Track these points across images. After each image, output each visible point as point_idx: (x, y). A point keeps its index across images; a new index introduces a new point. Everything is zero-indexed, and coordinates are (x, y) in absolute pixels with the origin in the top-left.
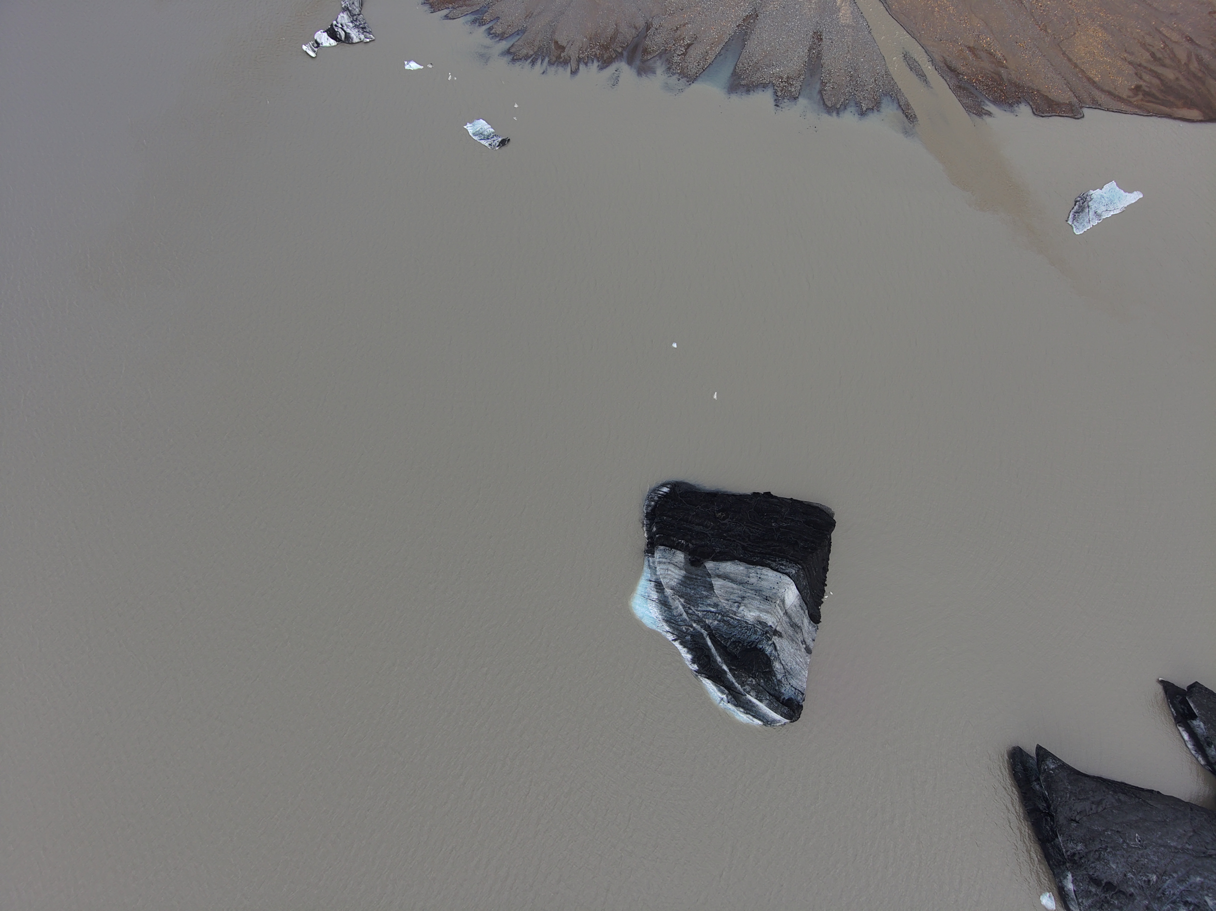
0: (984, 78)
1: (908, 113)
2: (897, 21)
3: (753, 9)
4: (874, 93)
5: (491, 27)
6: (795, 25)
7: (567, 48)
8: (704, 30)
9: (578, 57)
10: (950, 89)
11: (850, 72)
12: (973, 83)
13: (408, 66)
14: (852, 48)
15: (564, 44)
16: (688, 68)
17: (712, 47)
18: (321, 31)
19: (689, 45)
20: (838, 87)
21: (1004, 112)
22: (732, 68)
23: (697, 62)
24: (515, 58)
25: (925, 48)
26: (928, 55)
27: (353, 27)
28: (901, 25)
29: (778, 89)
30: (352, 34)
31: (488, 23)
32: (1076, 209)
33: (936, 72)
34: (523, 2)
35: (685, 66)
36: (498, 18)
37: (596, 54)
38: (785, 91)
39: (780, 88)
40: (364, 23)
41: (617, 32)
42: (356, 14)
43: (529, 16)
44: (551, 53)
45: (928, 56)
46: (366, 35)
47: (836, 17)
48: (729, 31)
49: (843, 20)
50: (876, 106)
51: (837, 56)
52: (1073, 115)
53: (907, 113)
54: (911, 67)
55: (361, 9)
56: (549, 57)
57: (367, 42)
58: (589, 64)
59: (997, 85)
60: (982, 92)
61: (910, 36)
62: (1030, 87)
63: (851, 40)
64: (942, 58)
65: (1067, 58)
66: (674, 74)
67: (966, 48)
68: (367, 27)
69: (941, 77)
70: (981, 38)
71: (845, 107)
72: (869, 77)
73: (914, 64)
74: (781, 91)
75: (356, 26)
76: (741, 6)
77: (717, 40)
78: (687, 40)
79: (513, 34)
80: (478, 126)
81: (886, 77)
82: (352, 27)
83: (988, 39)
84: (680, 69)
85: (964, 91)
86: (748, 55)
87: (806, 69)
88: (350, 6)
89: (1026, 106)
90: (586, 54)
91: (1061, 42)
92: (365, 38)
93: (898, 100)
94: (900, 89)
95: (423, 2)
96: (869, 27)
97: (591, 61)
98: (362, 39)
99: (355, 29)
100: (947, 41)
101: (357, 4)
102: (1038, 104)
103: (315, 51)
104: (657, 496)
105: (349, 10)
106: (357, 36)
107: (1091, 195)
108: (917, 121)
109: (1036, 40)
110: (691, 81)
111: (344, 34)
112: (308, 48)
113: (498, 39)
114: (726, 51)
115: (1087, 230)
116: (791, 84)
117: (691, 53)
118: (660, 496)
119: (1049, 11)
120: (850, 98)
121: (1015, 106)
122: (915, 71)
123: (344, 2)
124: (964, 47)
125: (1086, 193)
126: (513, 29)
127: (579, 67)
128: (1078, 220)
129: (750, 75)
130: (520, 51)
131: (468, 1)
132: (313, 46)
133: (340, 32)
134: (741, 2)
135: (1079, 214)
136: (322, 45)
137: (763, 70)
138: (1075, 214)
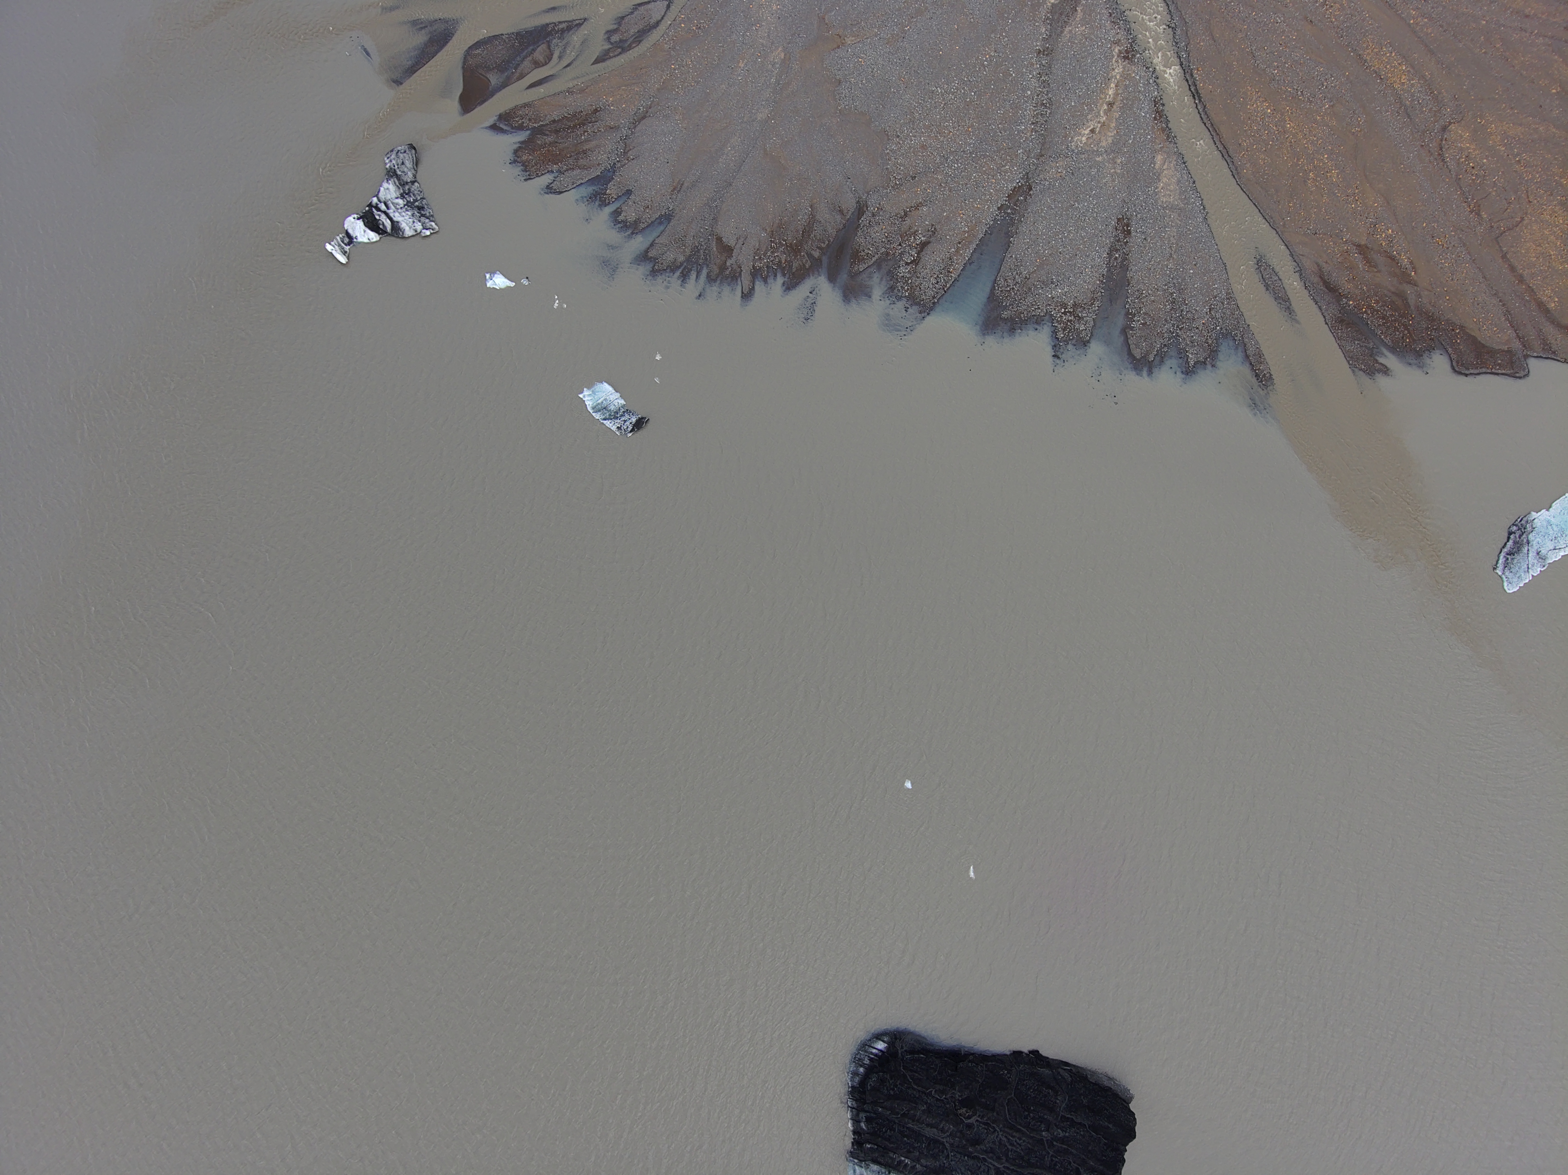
0: (1380, 304)
1: (1259, 369)
2: (1248, 196)
3: (1024, 176)
4: (1208, 333)
5: (619, 208)
6: (1089, 207)
7: (735, 250)
8: (947, 217)
9: (753, 266)
10: (1326, 323)
11: (1172, 294)
12: (1363, 313)
13: (491, 281)
14: (1176, 250)
15: (732, 243)
16: (920, 288)
17: (957, 251)
18: (354, 215)
19: (924, 245)
20: (1152, 323)
21: (1409, 366)
22: (989, 285)
23: (936, 276)
24: (656, 267)
25: (1290, 248)
26: (1295, 261)
27: (405, 205)
28: (1254, 204)
29: (1059, 326)
30: (402, 222)
31: (613, 202)
32: (1509, 546)
33: (1306, 292)
34: (668, 163)
35: (917, 284)
37: (780, 262)
38: (1070, 330)
39: (1062, 325)
40: (421, 199)
41: (813, 219)
42: (409, 181)
43: (677, 188)
44: (712, 259)
45: (1294, 263)
46: (424, 223)
47: (1154, 191)
48: (986, 219)
49: (1164, 196)
50: (1210, 358)
51: (1152, 265)
52: (1512, 371)
53: (1257, 370)
54: (1267, 283)
55: (416, 171)
56: (708, 266)
57: (427, 236)
58: (770, 280)
59: (1400, 317)
60: (1376, 330)
61: (1268, 224)
62: (1450, 320)
63: (1175, 234)
64: (1317, 268)
65: (1509, 265)
66: (899, 298)
67: (1355, 248)
68: (426, 207)
69: (1312, 300)
70: (1379, 230)
71: (1161, 358)
72: (1201, 303)
73: (1271, 278)
74: (1064, 330)
75: (409, 205)
76: (1006, 172)
77: (966, 235)
78: (920, 236)
79: (652, 223)
80: (599, 395)
81: (1228, 304)
82: (402, 206)
83: (1390, 231)
84: (908, 289)
85: (1347, 328)
86: (1014, 262)
87: (1102, 289)
88: (398, 168)
89: (1441, 354)
90: (765, 261)
91: (1501, 234)
92: (424, 229)
93: (1245, 345)
94: (1248, 326)
95: (512, 159)
96: (1204, 209)
97: (772, 277)
98: (419, 231)
99: (407, 210)
100: (1325, 234)
101: (409, 164)
102: (1461, 352)
103: (346, 252)
104: (869, 1057)
105: (397, 175)
106: (410, 224)
107: (1533, 520)
108: (1273, 384)
109: (1463, 231)
110: (925, 312)
111: (388, 221)
112: (334, 247)
113: (629, 232)
114: (981, 254)
115: (1525, 584)
116: (1079, 316)
117: (927, 259)
118: (873, 1056)
119: (1484, 176)
120: (1169, 342)
121: (1425, 355)
122: (1273, 290)
123: (389, 159)
124: (1351, 245)
125: (1525, 516)
126: (653, 213)
127: (753, 284)
128: (1512, 566)
129: (1016, 301)
130: (663, 254)
131: (582, 158)
132: (343, 242)
133: (383, 218)
134: (1006, 164)
135: (1514, 555)
136: (355, 240)
137: (1036, 292)
138: (1508, 556)
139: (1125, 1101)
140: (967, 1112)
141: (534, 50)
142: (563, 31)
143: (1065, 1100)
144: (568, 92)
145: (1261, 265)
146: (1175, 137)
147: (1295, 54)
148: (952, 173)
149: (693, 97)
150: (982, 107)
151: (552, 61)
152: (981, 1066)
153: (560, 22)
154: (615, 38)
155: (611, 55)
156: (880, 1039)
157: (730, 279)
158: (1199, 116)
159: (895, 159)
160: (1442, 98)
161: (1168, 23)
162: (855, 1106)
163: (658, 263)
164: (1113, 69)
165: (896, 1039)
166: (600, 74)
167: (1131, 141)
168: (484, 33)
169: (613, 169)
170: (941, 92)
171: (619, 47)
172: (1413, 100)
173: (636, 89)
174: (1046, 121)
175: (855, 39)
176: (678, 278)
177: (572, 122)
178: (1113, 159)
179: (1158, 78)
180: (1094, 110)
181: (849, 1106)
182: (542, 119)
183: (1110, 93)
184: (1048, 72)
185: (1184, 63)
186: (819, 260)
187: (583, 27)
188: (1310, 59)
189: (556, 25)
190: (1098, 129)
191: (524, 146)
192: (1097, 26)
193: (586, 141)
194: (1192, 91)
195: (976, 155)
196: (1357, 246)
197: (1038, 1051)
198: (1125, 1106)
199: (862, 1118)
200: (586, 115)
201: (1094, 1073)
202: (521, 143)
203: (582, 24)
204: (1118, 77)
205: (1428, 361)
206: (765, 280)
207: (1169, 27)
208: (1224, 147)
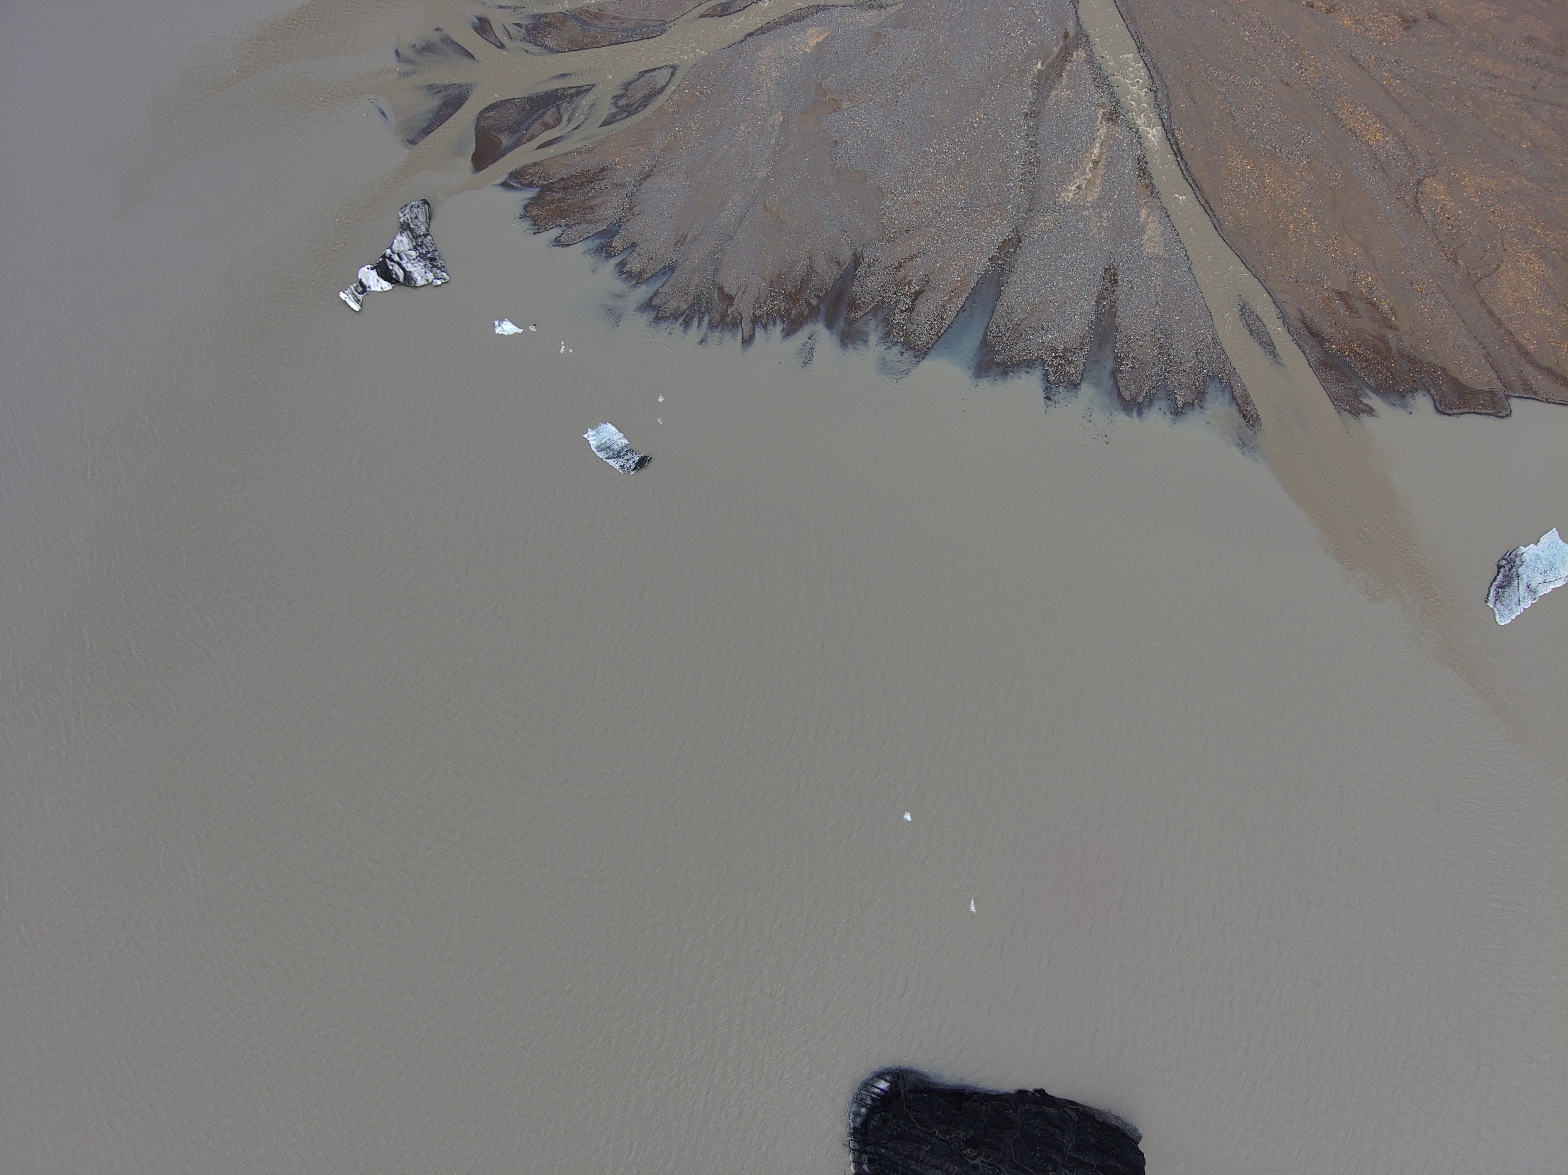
0: (1363, 348)
1: (1246, 410)
2: (1230, 247)
3: (1013, 229)
4: (1196, 375)
5: (624, 260)
6: (1076, 258)
7: (736, 299)
8: (940, 268)
9: (754, 313)
10: (1311, 366)
11: (1159, 339)
12: (1346, 357)
13: (500, 328)
14: (1162, 297)
15: (733, 292)
16: (915, 334)
17: (950, 299)
18: (367, 266)
19: (918, 294)
20: (1141, 366)
21: (1393, 406)
22: (982, 331)
23: (930, 323)
24: (660, 315)
25: (1272, 295)
26: (1278, 308)
27: (417, 257)
28: (1237, 254)
29: (1050, 369)
30: (415, 272)
31: (620, 254)
32: (1499, 580)
33: (1290, 338)
34: (672, 217)
35: (911, 330)
36: (634, 245)
37: (779, 309)
38: (1061, 373)
39: (1053, 368)
40: (433, 251)
41: (810, 271)
42: (421, 234)
43: (680, 242)
44: (714, 307)
45: (1277, 310)
46: (436, 273)
47: (1139, 242)
48: (977, 270)
49: (1149, 247)
50: (1198, 399)
51: (1140, 312)
52: (1494, 411)
53: (1244, 410)
54: (1252, 328)
55: (429, 225)
56: (709, 313)
57: (439, 285)
58: (770, 327)
59: (1382, 360)
60: (1359, 372)
61: (1250, 273)
62: (1432, 362)
63: (1161, 283)
64: (1299, 314)
65: (1487, 310)
66: (895, 344)
67: (1335, 294)
68: (438, 258)
69: (1296, 345)
70: (1359, 278)
71: (1151, 399)
72: (1187, 348)
73: (1255, 324)
74: (1055, 373)
75: (422, 256)
76: (996, 226)
77: (959, 284)
78: (914, 285)
79: (656, 273)
80: (603, 435)
81: (1213, 348)
82: (415, 257)
83: (1370, 278)
84: (903, 335)
85: (1331, 371)
86: (1005, 310)
87: (1091, 334)
88: (412, 222)
89: (1424, 395)
90: (765, 309)
91: (1479, 281)
92: (435, 279)
93: (1232, 387)
94: (1234, 369)
95: (522, 214)
96: (1188, 259)
97: (772, 324)
98: (430, 281)
99: (419, 261)
100: (1307, 282)
101: (422, 218)
102: (1443, 392)
103: (359, 300)
104: (871, 1096)
105: (410, 228)
106: (422, 274)
107: (1522, 554)
108: (1260, 424)
109: (1441, 278)
110: (919, 356)
111: (401, 271)
112: (348, 295)
113: (633, 282)
114: (974, 303)
115: (1516, 616)
116: (1069, 360)
117: (921, 307)
118: (875, 1096)
119: (1460, 226)
120: (1158, 385)
121: (1408, 397)
122: (1257, 336)
123: (403, 214)
124: (1332, 293)
125: (1514, 550)
126: (657, 265)
127: (754, 331)
128: (1503, 599)
129: (1008, 346)
130: (667, 303)
131: (589, 213)
132: (356, 291)
133: (396, 268)
134: (996, 218)
135: (1504, 588)
136: (368, 289)
137: (1028, 338)
138: (1499, 589)
139: (1133, 1141)
140: (972, 1152)
141: (544, 113)
142: (572, 96)
143: (1072, 1139)
144: (576, 152)
145: (1245, 311)
146: (1159, 192)
147: (1273, 114)
148: (945, 227)
149: (696, 157)
150: (973, 166)
151: (561, 124)
152: (986, 1105)
153: (570, 88)
154: (622, 102)
155: (618, 118)
156: (882, 1079)
157: (730, 327)
158: (1180, 172)
159: (890, 214)
160: (1416, 153)
161: (1150, 87)
162: (857, 1147)
163: (661, 310)
164: (1098, 130)
165: (898, 1078)
166: (607, 135)
167: (1116, 197)
168: (497, 97)
169: (619, 224)
170: (933, 152)
171: (626, 111)
172: (1388, 156)
173: (641, 149)
174: (1034, 178)
175: (851, 104)
176: (681, 325)
177: (580, 179)
178: (1099, 213)
179: (1141, 138)
180: (1080, 168)
181: (851, 1148)
182: (551, 177)
183: (1095, 152)
184: (1036, 134)
185: (1166, 124)
186: (817, 308)
187: (591, 92)
188: (1287, 119)
189: (565, 91)
190: (1084, 185)
191: (533, 202)
192: (1081, 91)
193: (593, 197)
194: (1173, 150)
195: (968, 210)
196: (1338, 293)
197: (1044, 1090)
198: (1133, 1146)
199: (864, 1160)
200: (594, 173)
201: (1100, 1112)
202: (532, 199)
203: (590, 89)
204: (1102, 137)
205: (1411, 401)
206: (765, 327)
207: (1151, 91)
208: (1206, 201)
